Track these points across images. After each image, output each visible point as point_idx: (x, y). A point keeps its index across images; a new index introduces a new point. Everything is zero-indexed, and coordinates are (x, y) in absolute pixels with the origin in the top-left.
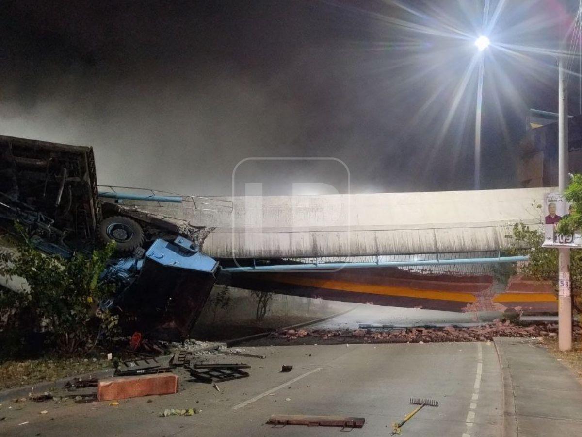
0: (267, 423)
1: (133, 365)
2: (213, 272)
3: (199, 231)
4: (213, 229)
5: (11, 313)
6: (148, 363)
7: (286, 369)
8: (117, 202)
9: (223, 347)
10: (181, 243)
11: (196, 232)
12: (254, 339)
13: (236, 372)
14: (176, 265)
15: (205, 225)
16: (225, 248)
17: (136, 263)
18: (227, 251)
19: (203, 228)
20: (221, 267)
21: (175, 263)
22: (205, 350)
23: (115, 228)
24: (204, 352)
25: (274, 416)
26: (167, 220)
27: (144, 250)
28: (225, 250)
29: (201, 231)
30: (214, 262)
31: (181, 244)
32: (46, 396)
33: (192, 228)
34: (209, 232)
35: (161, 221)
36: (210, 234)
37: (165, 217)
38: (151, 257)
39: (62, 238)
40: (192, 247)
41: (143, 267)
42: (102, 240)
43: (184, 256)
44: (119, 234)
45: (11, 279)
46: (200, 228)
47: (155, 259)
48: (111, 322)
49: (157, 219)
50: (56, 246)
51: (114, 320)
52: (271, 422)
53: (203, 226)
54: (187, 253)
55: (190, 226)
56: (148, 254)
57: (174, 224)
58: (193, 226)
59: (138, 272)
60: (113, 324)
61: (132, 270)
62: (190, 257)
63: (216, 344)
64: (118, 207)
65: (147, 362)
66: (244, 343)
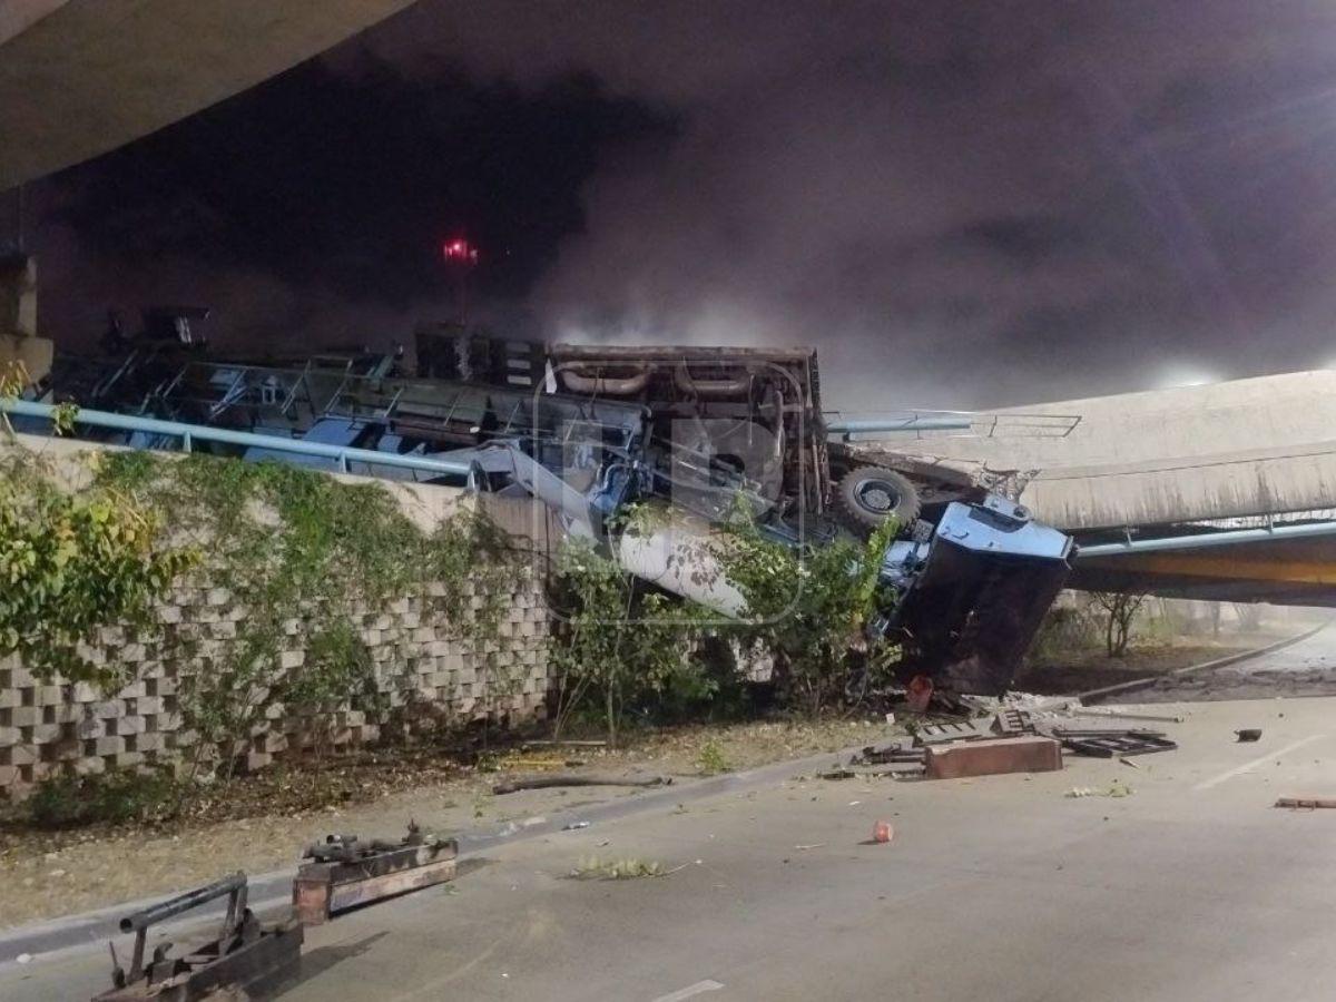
0: (1277, 805)
1: (936, 731)
2: (1065, 557)
3: (1006, 479)
4: (1035, 473)
5: (692, 649)
6: (973, 728)
7: (1248, 736)
8: (846, 438)
9: (1075, 704)
10: (996, 506)
11: (1000, 482)
12: (1129, 690)
13: (1148, 742)
14: (995, 548)
15: (1018, 468)
16: (1064, 508)
17: (916, 549)
18: (1068, 516)
19: (1013, 473)
20: (1077, 546)
21: (991, 544)
22: (1046, 710)
23: (868, 488)
24: (1045, 714)
25: (1284, 796)
26: (940, 463)
27: (931, 526)
28: (1065, 514)
29: (1010, 479)
30: (1064, 538)
31: (996, 509)
32: (844, 772)
33: (991, 475)
34: (1027, 481)
35: (933, 467)
36: (1030, 483)
37: (939, 460)
38: (949, 537)
39: (781, 515)
40: (1017, 513)
41: (931, 557)
42: (850, 512)
43: (1005, 530)
44: (877, 500)
45: (712, 590)
46: (1007, 474)
47: (955, 540)
48: (888, 656)
49: (925, 465)
50: (770, 528)
51: (896, 654)
52: (1283, 804)
53: (1013, 468)
54: (1010, 524)
55: (988, 471)
56: (940, 530)
57: (961, 470)
58: (993, 472)
59: (919, 567)
60: (891, 660)
61: (910, 564)
62: (1015, 533)
63: (1060, 700)
64: (848, 448)
65: (956, 727)
66: (1111, 697)
